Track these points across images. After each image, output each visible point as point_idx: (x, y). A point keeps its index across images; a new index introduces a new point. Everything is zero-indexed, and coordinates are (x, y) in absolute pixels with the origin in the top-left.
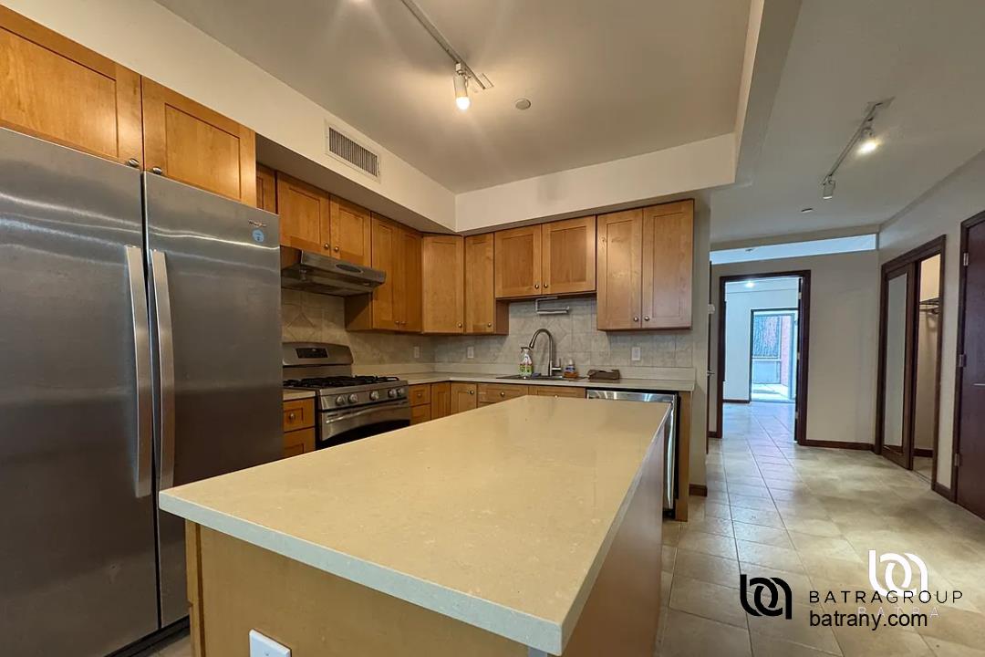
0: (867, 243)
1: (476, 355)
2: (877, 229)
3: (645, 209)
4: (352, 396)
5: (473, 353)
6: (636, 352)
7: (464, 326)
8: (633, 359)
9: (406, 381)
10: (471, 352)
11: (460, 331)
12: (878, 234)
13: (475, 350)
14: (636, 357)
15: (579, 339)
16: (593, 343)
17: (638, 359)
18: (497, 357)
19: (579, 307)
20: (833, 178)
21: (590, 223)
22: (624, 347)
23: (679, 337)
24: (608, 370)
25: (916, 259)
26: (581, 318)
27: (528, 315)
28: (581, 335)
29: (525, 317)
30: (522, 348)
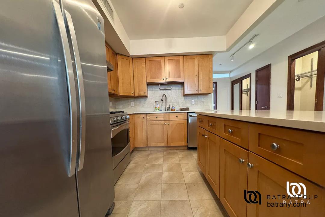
0: (227, 76)
1: (135, 105)
2: (230, 72)
3: (199, 55)
4: (119, 117)
5: (133, 104)
6: (193, 101)
7: (134, 93)
8: (192, 104)
9: (127, 113)
10: (133, 103)
11: (133, 95)
12: (230, 73)
13: (134, 103)
14: (193, 103)
15: (174, 98)
16: (179, 99)
17: (194, 104)
18: (144, 105)
19: (174, 87)
20: (234, 55)
21: (181, 58)
22: (189, 100)
23: (205, 96)
24: (185, 108)
25: (241, 79)
26: (175, 91)
27: (155, 89)
28: (175, 97)
29: (154, 91)
30: (156, 101)
